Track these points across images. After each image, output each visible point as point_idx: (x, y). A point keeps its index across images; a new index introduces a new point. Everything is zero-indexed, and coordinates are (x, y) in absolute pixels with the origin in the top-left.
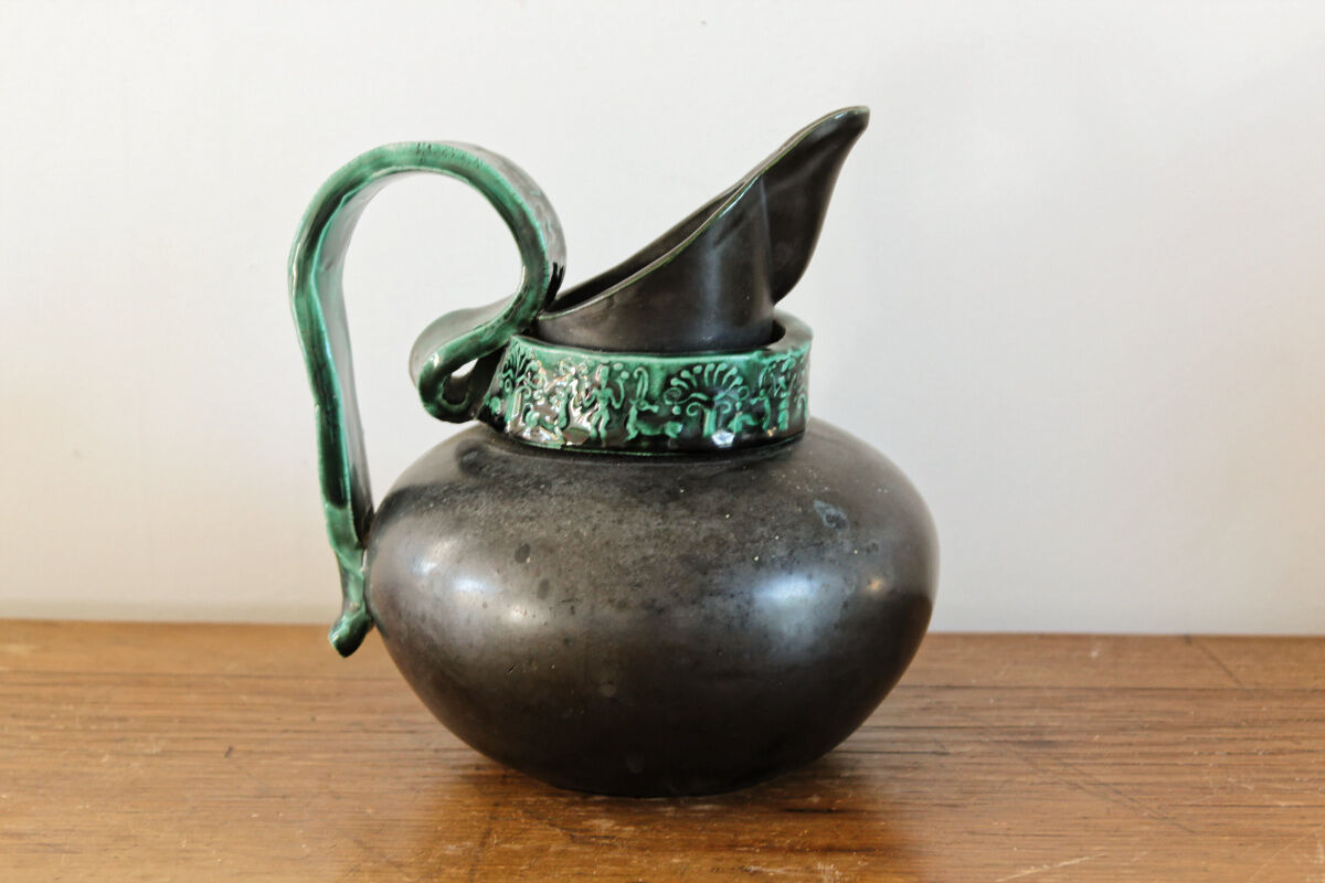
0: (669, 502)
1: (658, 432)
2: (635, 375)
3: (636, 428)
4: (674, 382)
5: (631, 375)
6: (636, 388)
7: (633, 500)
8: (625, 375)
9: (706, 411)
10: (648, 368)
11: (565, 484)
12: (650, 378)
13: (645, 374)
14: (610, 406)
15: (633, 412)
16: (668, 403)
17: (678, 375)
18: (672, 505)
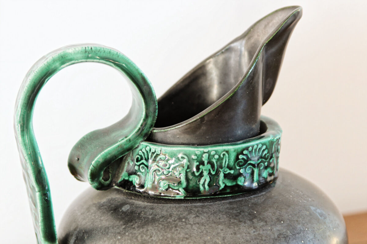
0: (253, 219)
1: (234, 183)
2: (222, 156)
3: (224, 183)
4: (241, 157)
5: (220, 156)
6: (222, 163)
7: (235, 221)
8: (217, 157)
9: (254, 169)
10: (227, 152)
11: (195, 217)
12: (229, 157)
13: (227, 155)
14: (210, 173)
15: (222, 175)
16: (238, 168)
17: (242, 153)
18: (255, 220)
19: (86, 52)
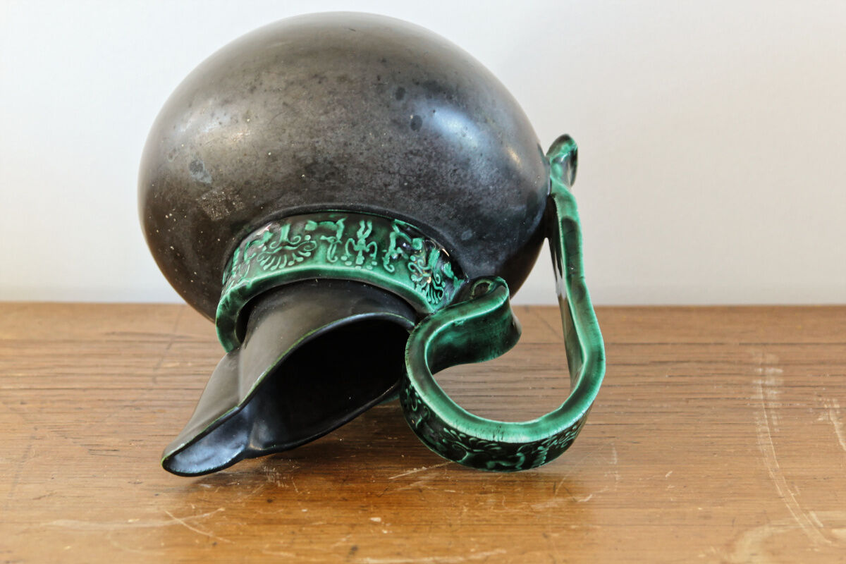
0: (312, 164)
1: (322, 223)
2: (336, 258)
3: (338, 226)
4: (308, 254)
5: (339, 259)
6: (337, 250)
7: (337, 165)
8: (344, 258)
9: (287, 240)
10: (328, 262)
11: (389, 185)
12: (326, 256)
13: (329, 258)
14: (356, 240)
15: (339, 235)
16: (314, 242)
17: (305, 259)
18: (309, 161)
19: (503, 433)
